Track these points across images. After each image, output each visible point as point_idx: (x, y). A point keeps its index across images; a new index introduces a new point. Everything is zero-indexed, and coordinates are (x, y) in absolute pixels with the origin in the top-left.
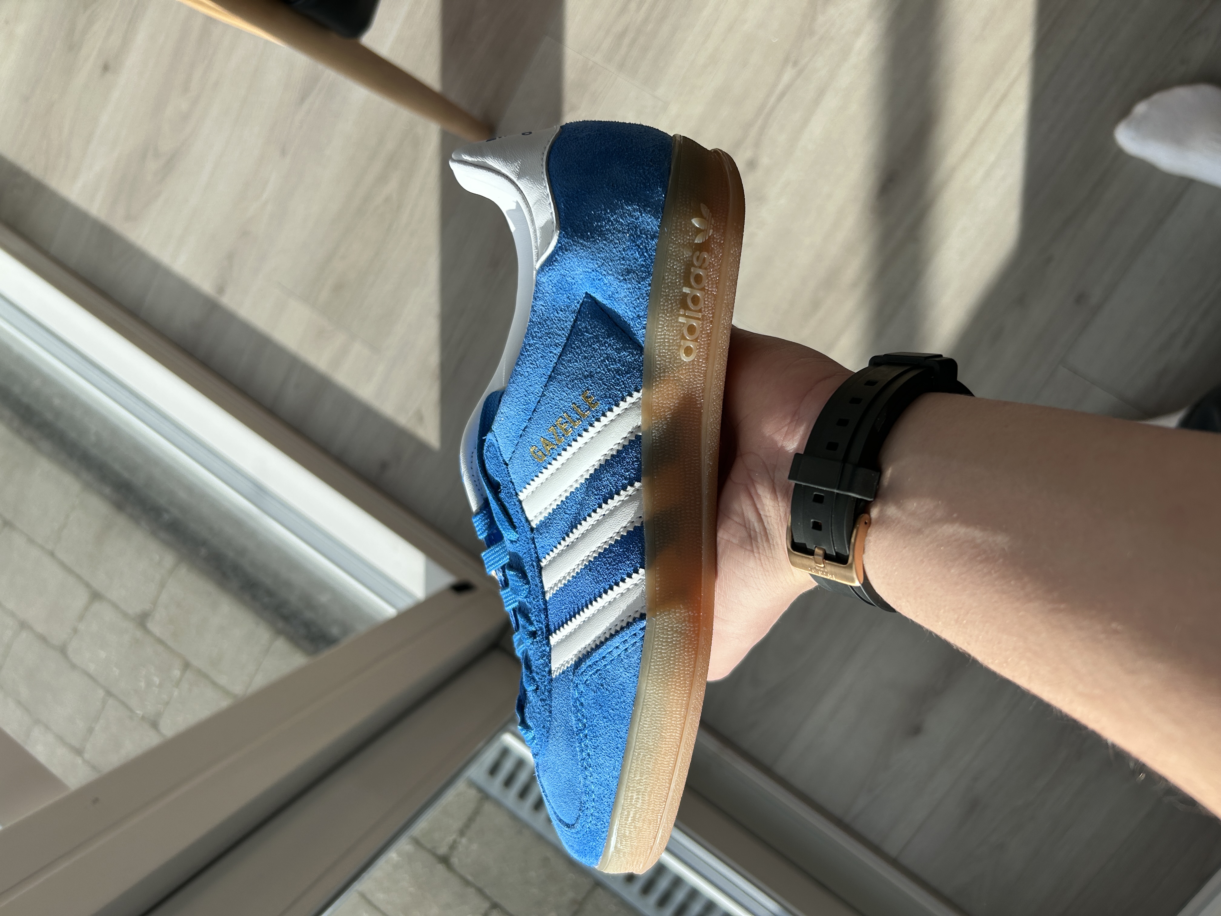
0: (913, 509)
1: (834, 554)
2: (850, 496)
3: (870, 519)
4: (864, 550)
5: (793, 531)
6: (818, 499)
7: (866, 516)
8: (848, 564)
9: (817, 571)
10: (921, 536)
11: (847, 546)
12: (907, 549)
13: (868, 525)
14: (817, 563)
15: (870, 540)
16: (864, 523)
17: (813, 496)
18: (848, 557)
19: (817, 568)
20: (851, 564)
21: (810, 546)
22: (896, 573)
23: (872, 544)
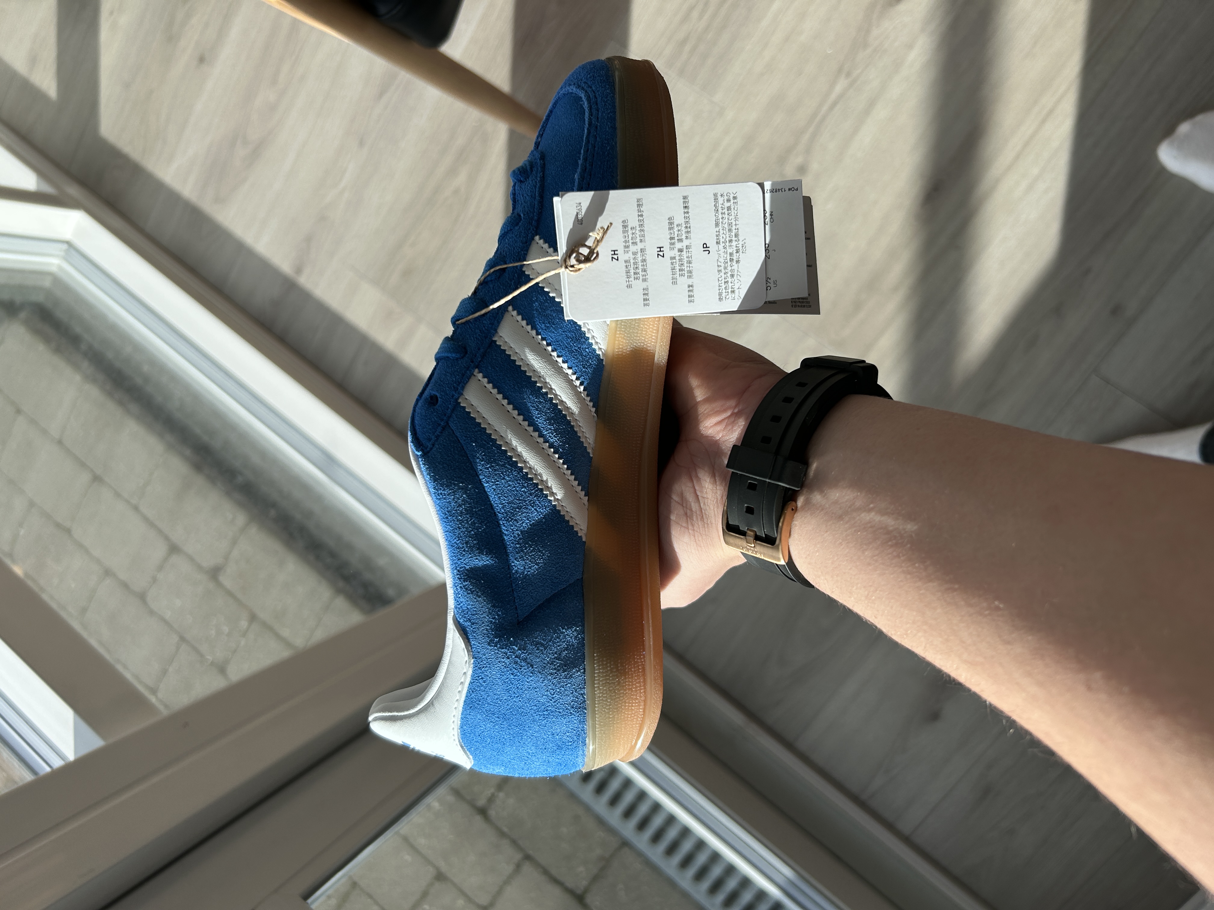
0: (836, 498)
1: (764, 536)
2: (780, 485)
3: (797, 507)
4: (790, 533)
5: (728, 512)
6: (752, 487)
7: (794, 503)
8: (775, 545)
9: (748, 550)
10: (841, 522)
11: (775, 529)
12: (828, 533)
13: (794, 511)
14: (748, 543)
15: (796, 524)
16: (791, 509)
17: (748, 484)
18: (776, 539)
19: (748, 547)
20: (778, 545)
21: (743, 528)
22: (817, 554)
23: (797, 528)
